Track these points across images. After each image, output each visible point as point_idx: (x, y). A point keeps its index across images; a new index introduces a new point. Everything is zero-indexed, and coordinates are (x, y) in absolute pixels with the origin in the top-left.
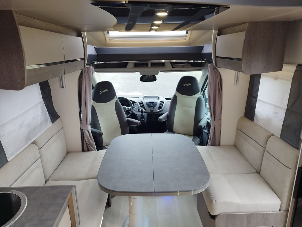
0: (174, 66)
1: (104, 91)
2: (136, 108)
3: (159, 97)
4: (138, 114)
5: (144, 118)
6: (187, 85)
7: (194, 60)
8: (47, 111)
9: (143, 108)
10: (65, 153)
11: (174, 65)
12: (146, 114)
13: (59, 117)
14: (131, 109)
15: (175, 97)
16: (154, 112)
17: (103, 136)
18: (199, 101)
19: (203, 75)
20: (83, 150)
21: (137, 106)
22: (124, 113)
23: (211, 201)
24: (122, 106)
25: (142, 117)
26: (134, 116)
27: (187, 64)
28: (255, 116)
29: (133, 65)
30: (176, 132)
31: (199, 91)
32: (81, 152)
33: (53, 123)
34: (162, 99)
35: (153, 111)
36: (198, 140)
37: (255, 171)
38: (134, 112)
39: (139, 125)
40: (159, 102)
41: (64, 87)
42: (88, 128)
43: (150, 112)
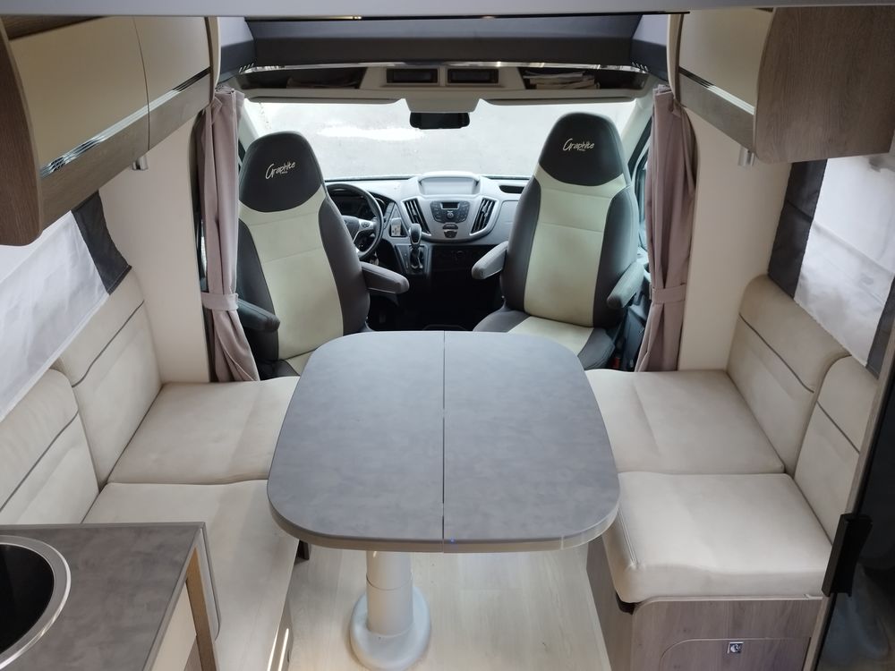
0: (532, 82)
1: (279, 170)
2: (394, 223)
3: (477, 183)
4: (402, 244)
5: (422, 261)
6: (578, 146)
7: (603, 65)
8: (89, 254)
9: (417, 226)
10: (154, 387)
11: (533, 79)
12: (430, 244)
13: (130, 267)
14: (375, 227)
15: (535, 186)
16: (457, 238)
17: (280, 330)
18: (617, 209)
19: (639, 112)
20: (214, 378)
21: (398, 216)
22: (351, 241)
23: (623, 562)
24: (343, 218)
25: (415, 256)
26: (386, 254)
27: (580, 75)
28: (800, 280)
29: (382, 77)
30: (533, 313)
31: (622, 172)
32: (205, 383)
33: (110, 292)
34: (491, 189)
35: (454, 234)
36: (606, 345)
37: (779, 465)
38: (386, 236)
39: (403, 290)
40: (475, 201)
41: (142, 166)
42: (228, 305)
43: (443, 237)
